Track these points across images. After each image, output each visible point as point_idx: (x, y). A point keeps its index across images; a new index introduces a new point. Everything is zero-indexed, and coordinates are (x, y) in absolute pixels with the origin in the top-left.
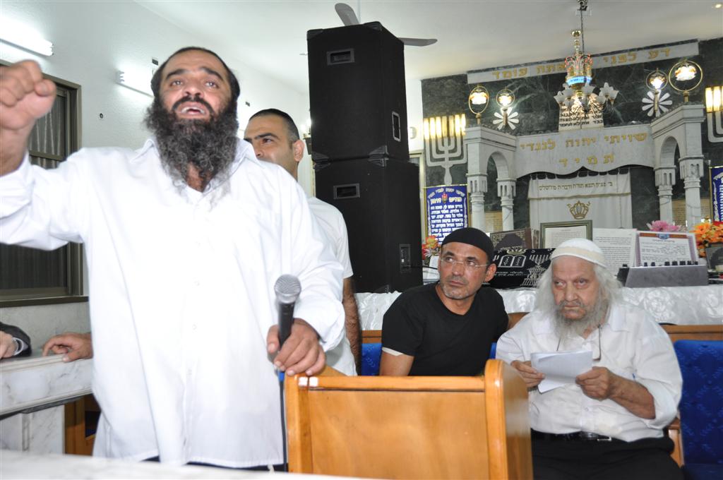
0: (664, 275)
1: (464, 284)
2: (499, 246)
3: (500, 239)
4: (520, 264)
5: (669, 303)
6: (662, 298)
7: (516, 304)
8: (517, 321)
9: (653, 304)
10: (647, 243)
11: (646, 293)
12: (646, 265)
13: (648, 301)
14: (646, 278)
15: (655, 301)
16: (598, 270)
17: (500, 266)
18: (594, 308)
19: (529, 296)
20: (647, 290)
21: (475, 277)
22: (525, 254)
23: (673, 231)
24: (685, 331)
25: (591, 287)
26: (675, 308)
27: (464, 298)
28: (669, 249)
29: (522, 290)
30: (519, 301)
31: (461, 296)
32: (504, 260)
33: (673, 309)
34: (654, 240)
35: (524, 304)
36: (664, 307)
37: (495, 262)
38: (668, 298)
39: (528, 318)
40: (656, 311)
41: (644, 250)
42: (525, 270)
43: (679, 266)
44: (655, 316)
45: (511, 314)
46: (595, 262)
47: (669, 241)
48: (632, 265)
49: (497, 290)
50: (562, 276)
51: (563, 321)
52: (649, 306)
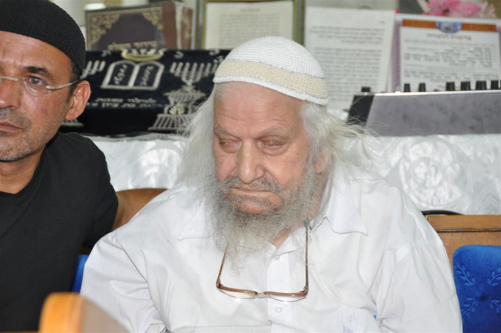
0: (442, 109)
1: (21, 127)
2: (104, 41)
3: (108, 24)
4: (150, 82)
5: (450, 169)
6: (437, 158)
7: (137, 170)
8: (139, 209)
9: (417, 170)
10: (416, 41)
11: (405, 149)
12: (407, 88)
13: (408, 165)
14: (405, 117)
15: (423, 164)
16: (309, 112)
17: (105, 84)
18: (297, 195)
19: (166, 152)
20: (409, 140)
21: (45, 111)
22: (162, 60)
23: (470, 16)
24: (478, 226)
25: (292, 150)
26: (460, 180)
27: (21, 159)
28: (458, 55)
29: (151, 139)
30: (144, 164)
31: (13, 155)
32: (116, 72)
33: (456, 182)
34: (430, 35)
35: (156, 170)
36: (439, 177)
37: (89, 78)
38: (447, 159)
39: (161, 203)
40: (423, 185)
41: (408, 57)
42: (160, 95)
43: (473, 91)
44: (422, 196)
45: (126, 193)
46: (303, 97)
47: (461, 38)
48: (382, 89)
49: (92, 138)
50: (233, 127)
51: (231, 216)
52: (410, 175)
